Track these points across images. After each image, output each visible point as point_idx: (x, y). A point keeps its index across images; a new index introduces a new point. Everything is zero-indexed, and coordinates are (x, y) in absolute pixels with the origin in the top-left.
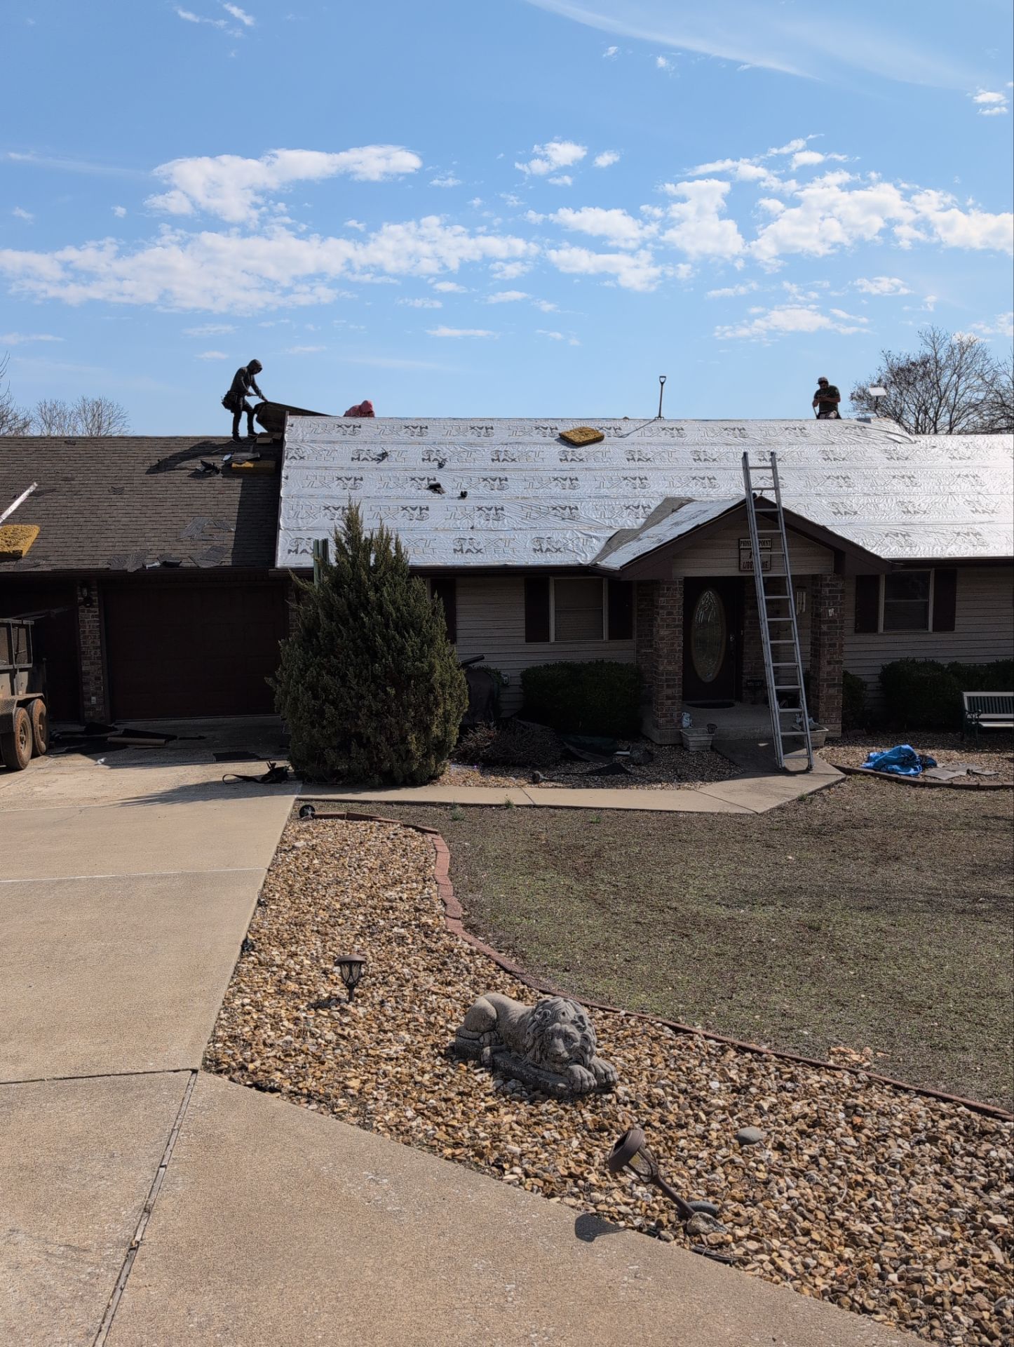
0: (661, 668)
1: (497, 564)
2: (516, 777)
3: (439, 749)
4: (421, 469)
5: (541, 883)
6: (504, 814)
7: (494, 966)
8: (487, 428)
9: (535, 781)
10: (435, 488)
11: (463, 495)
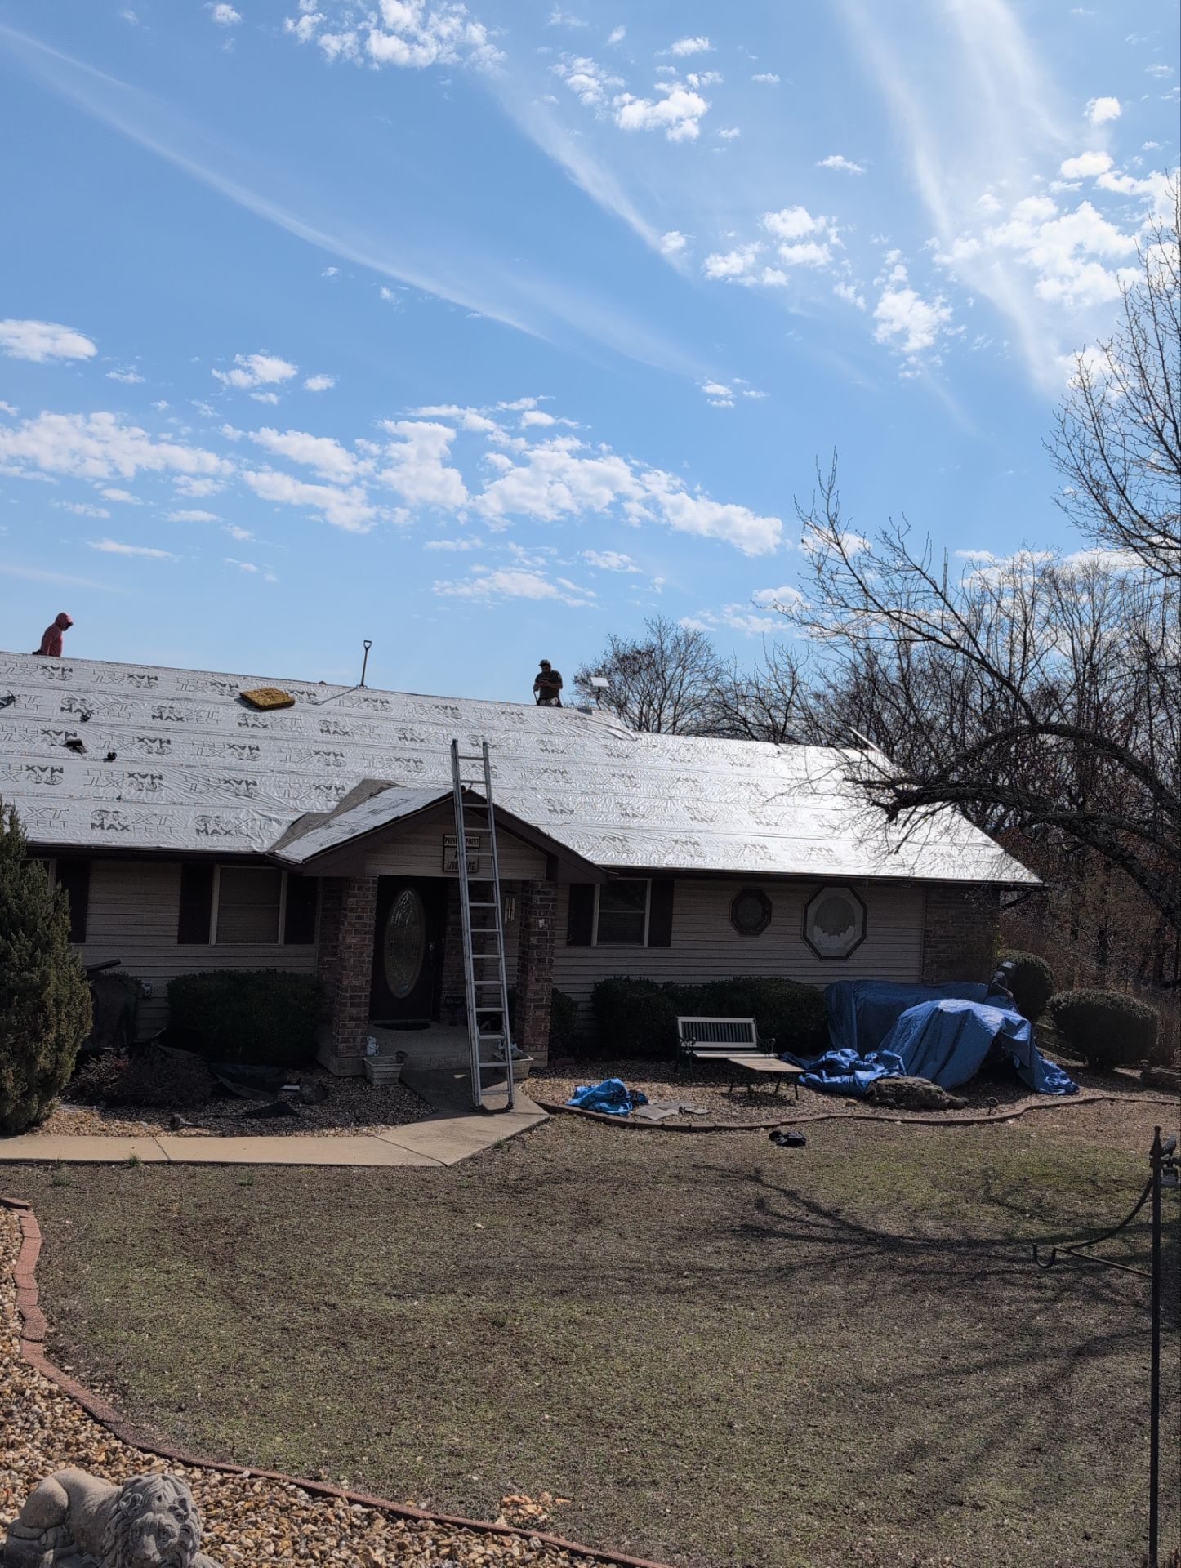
0: (345, 983)
1: (147, 845)
2: (149, 1122)
3: (46, 1086)
4: (58, 721)
5: (164, 1276)
6: (126, 1174)
7: (79, 1412)
8: (149, 678)
9: (174, 1127)
10: (75, 745)
11: (111, 757)
